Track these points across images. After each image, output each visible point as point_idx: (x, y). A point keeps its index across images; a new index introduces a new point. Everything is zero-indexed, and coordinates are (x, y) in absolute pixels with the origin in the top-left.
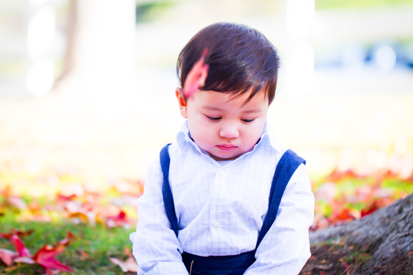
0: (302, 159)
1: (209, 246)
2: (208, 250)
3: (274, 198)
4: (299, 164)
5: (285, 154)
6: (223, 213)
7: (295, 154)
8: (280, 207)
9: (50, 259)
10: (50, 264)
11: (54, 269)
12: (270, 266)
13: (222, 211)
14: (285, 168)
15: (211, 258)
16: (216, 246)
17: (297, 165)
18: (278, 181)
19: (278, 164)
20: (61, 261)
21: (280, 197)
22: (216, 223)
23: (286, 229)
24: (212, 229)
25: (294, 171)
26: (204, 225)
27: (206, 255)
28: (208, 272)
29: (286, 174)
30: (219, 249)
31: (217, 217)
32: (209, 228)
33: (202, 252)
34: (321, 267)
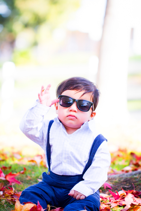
0: (106, 139)
1: (62, 171)
2: (62, 172)
3: (92, 154)
4: (104, 140)
5: (98, 136)
6: (68, 157)
7: (103, 136)
8: (94, 158)
9: (13, 178)
10: (13, 180)
11: (13, 182)
12: (89, 182)
13: (67, 156)
14: (97, 141)
15: (63, 176)
16: (65, 171)
17: (103, 140)
18: (94, 147)
19: (95, 139)
20: (18, 180)
21: (94, 154)
22: (65, 161)
23: (97, 167)
24: (63, 163)
25: (101, 143)
26: (60, 161)
27: (61, 174)
28: (62, 182)
29: (98, 144)
30: (66, 172)
31: (65, 158)
32: (62, 163)
33: (59, 173)
34: (126, 186)
